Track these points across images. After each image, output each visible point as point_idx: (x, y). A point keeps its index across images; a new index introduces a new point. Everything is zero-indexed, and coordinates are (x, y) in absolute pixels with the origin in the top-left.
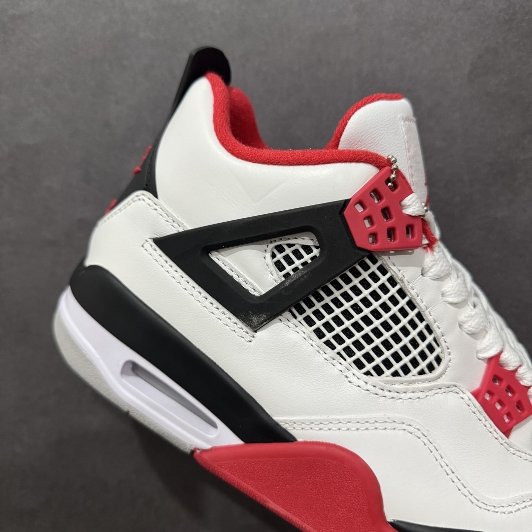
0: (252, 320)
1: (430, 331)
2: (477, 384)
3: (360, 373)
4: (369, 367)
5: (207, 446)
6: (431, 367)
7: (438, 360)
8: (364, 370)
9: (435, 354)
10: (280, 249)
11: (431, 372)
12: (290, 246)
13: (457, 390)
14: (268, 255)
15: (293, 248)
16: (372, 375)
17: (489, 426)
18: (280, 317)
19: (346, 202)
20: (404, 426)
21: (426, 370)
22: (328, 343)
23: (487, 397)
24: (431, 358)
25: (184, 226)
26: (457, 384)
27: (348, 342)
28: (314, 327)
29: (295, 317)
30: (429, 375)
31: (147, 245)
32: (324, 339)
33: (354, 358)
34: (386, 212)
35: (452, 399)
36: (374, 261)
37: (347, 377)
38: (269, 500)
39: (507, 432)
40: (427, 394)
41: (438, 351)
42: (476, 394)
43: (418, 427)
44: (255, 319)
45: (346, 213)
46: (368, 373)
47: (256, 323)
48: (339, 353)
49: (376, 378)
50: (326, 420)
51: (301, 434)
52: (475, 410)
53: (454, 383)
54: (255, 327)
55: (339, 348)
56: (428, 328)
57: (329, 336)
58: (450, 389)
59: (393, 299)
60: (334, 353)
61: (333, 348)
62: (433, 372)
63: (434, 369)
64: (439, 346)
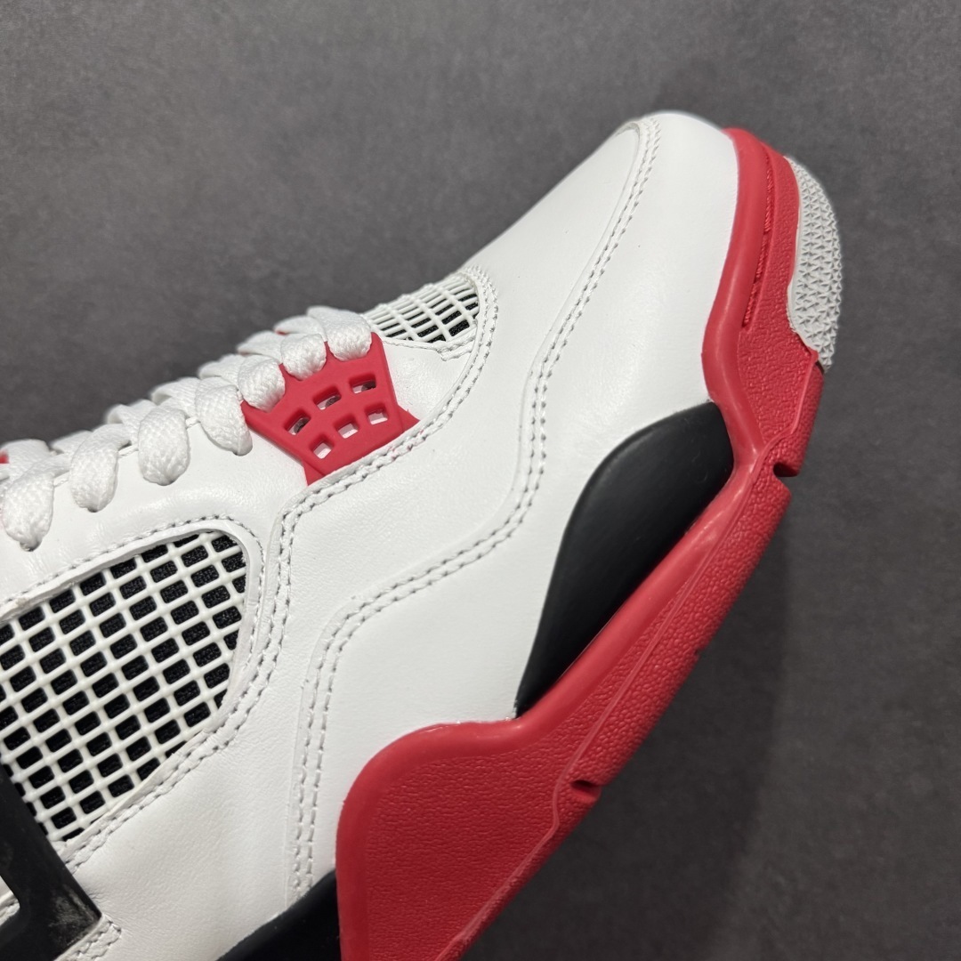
0: (69, 925)
1: (160, 550)
2: (296, 470)
3: (215, 716)
4: (206, 694)
6: (234, 562)
7: (223, 541)
9: (209, 548)
11: (244, 565)
13: (294, 514)
16: (224, 692)
17: (381, 460)
18: (69, 866)
21: (238, 573)
22: (144, 772)
23: (323, 453)
24: (214, 558)
26: (282, 511)
27: (147, 729)
28: (106, 795)
29: (79, 830)
30: (250, 571)
32: (135, 778)
33: (182, 723)
37: (216, 748)
40: (285, 580)
41: (205, 541)
42: (315, 472)
44: (67, 918)
46: (218, 699)
47: (77, 918)
48: (168, 754)
49: (231, 685)
51: (322, 857)
52: (342, 484)
53: (277, 519)
54: (86, 919)
55: (157, 750)
56: (148, 555)
57: (129, 767)
58: (288, 530)
59: (69, 623)
60: (166, 765)
61: (153, 764)
62: (244, 559)
63: (239, 555)
64: (195, 537)
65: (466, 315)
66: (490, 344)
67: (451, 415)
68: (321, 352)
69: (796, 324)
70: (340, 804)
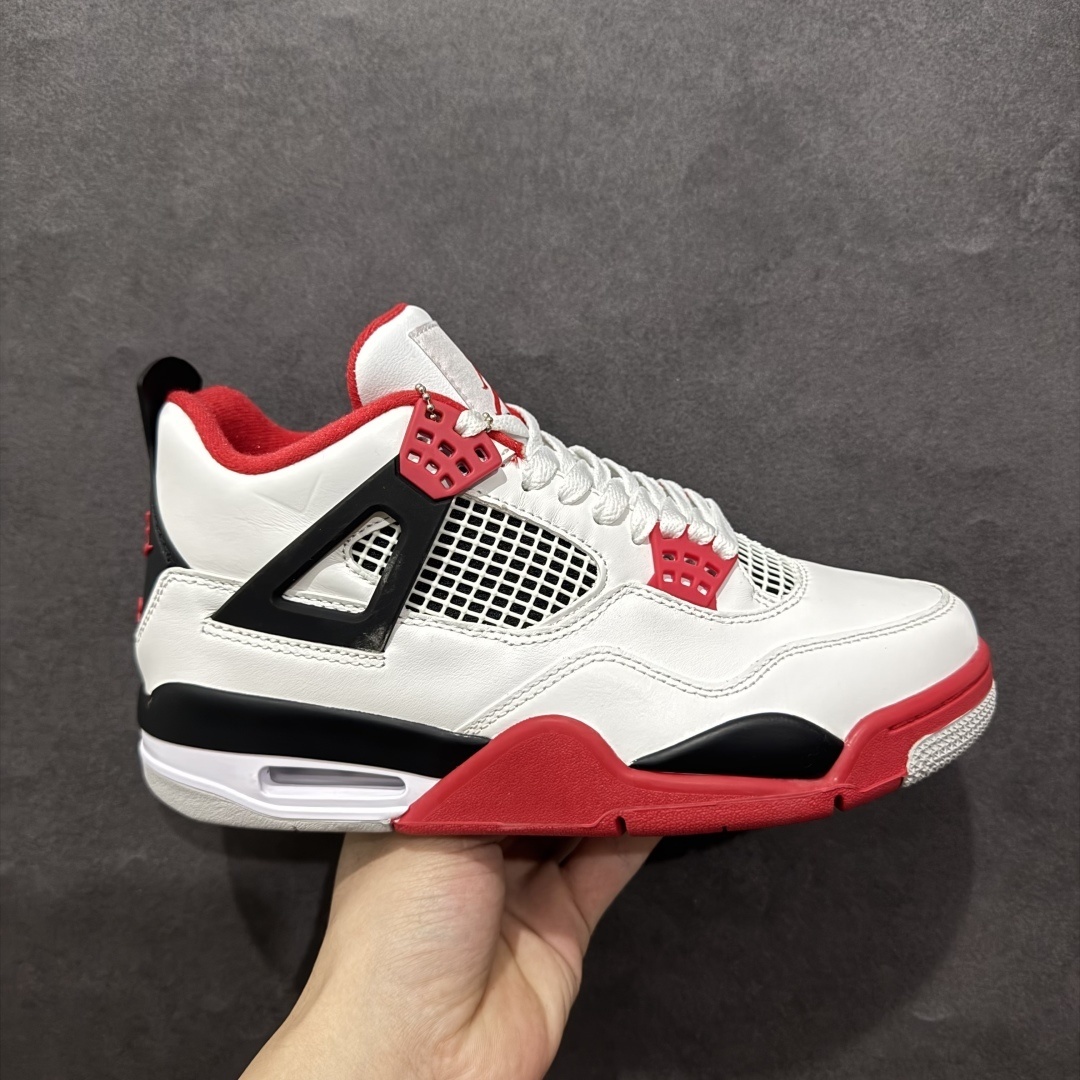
0: (371, 641)
1: (568, 545)
2: (651, 572)
3: (518, 629)
4: (523, 618)
5: (403, 809)
6: (588, 581)
7: (592, 569)
8: (521, 624)
9: (585, 565)
10: (359, 547)
11: (591, 586)
12: (367, 538)
13: (630, 589)
14: (351, 561)
15: (373, 538)
16: (531, 625)
17: (685, 608)
18: (399, 620)
19: (397, 459)
20: (591, 658)
21: (585, 587)
22: (467, 618)
23: (668, 579)
24: (583, 571)
25: (237, 583)
26: (627, 583)
27: (488, 604)
28: (444, 609)
29: (417, 611)
30: (590, 591)
31: (208, 628)
32: (461, 616)
33: (503, 617)
34: (446, 447)
35: (629, 602)
36: (466, 504)
37: (505, 642)
38: (499, 823)
39: (711, 603)
40: (599, 611)
41: (587, 560)
42: (655, 582)
43: (607, 650)
44: (373, 638)
45: (402, 471)
46: (526, 625)
47: (378, 642)
48: (484, 622)
49: (537, 625)
50: (508, 699)
51: (492, 729)
52: (660, 600)
53: (622, 584)
54: (380, 647)
55: (482, 616)
56: (562, 542)
57: (464, 610)
58: (621, 593)
59: (508, 533)
60: (479, 625)
61: (475, 620)
62: (593, 585)
63: (593, 581)
64: (585, 555)
65: (781, 588)
66: (779, 613)
67: (732, 623)
68: (709, 540)
69: (911, 753)
70: (527, 718)
